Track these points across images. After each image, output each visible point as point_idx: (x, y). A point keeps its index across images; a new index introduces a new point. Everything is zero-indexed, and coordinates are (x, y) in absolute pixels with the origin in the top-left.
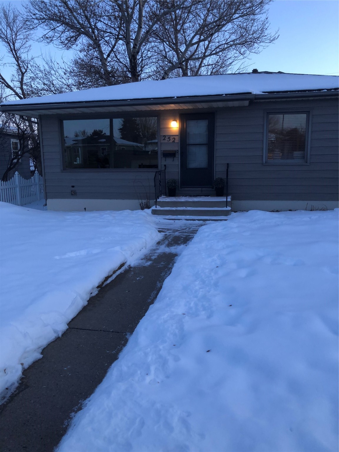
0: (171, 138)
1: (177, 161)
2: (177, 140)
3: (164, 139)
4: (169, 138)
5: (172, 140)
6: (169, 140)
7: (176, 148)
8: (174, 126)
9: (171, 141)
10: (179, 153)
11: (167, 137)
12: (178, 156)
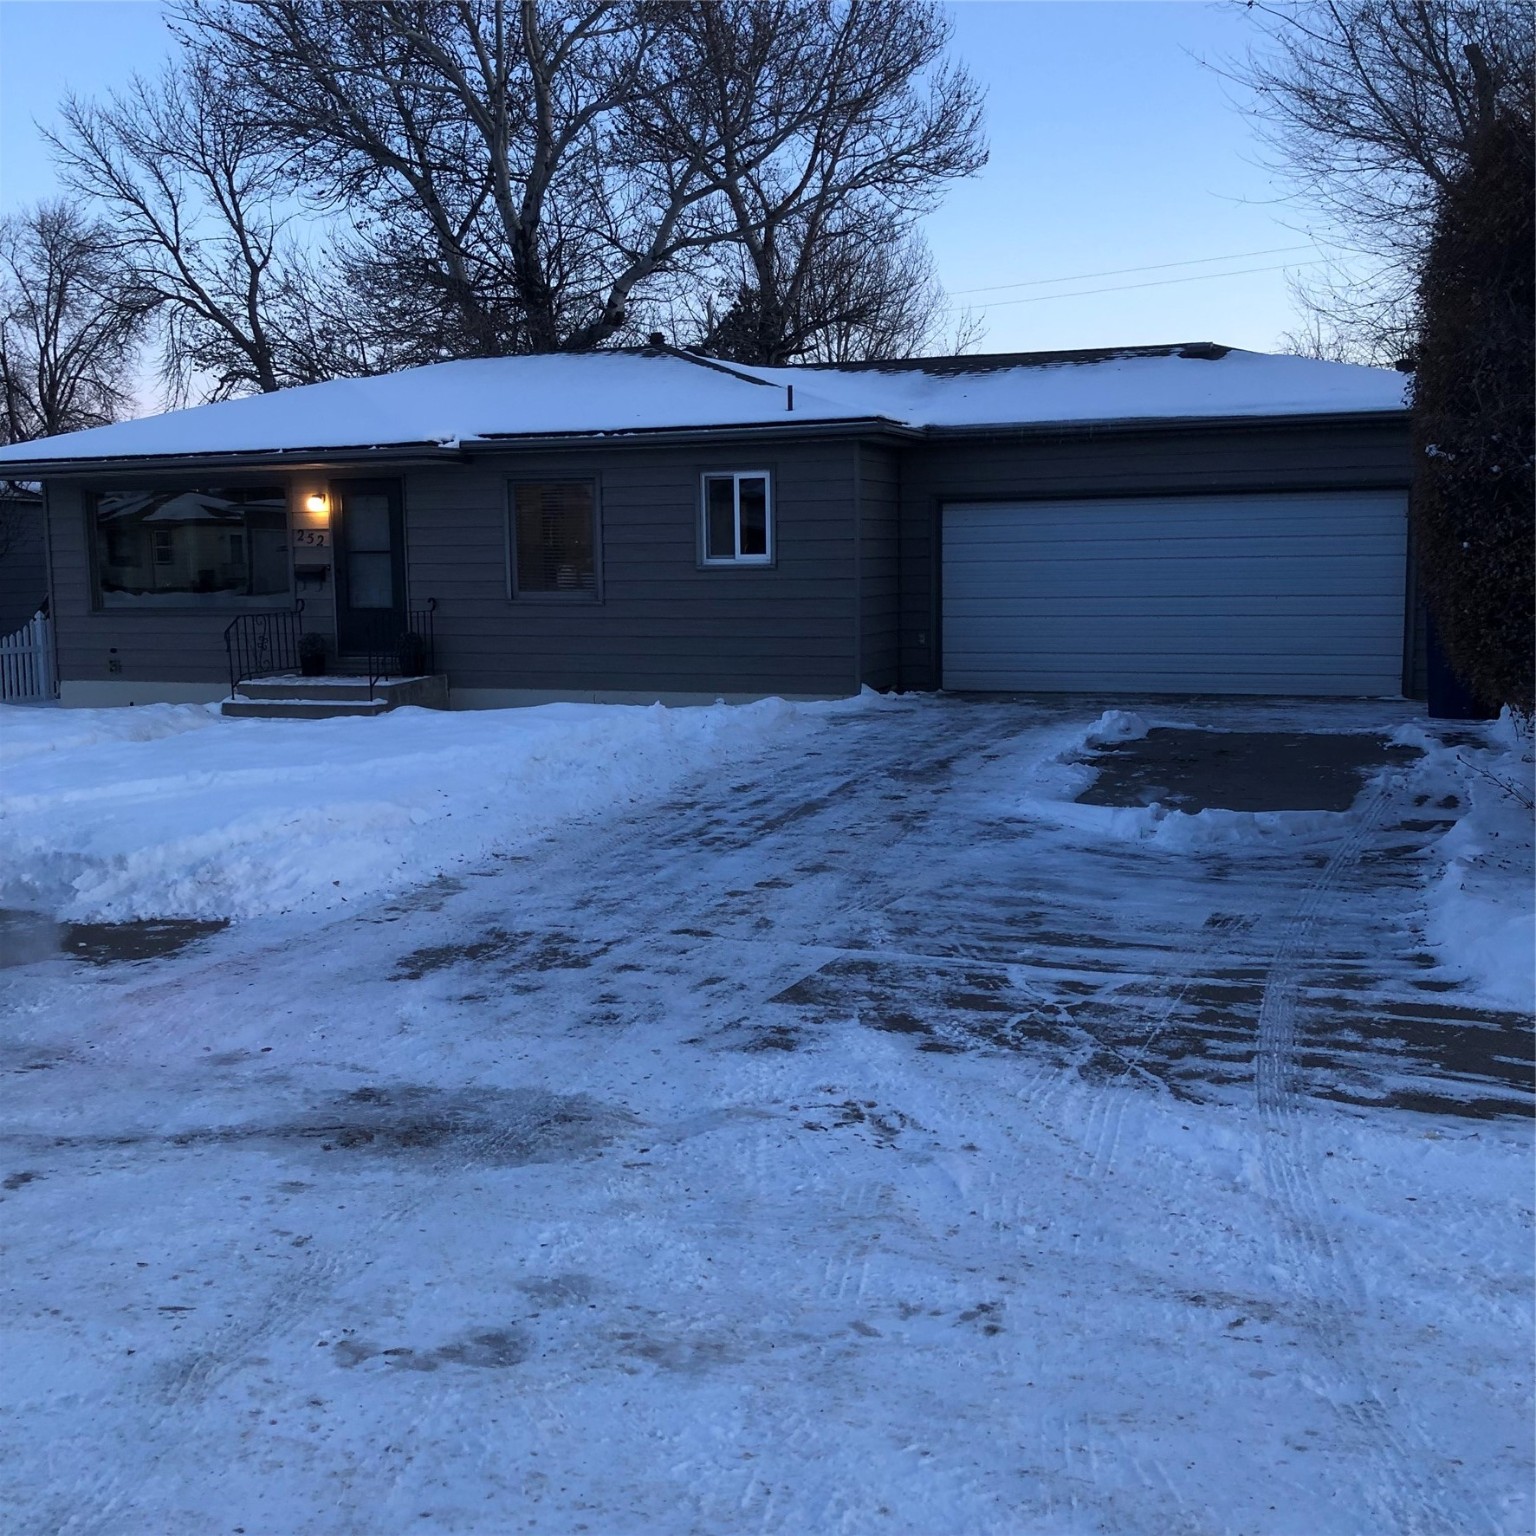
0: (315, 536)
1: (328, 592)
2: (327, 542)
3: (300, 539)
4: (310, 536)
5: (317, 541)
6: (309, 540)
7: (326, 559)
8: (318, 508)
9: (315, 544)
10: (333, 571)
11: (306, 534)
12: (332, 578)
